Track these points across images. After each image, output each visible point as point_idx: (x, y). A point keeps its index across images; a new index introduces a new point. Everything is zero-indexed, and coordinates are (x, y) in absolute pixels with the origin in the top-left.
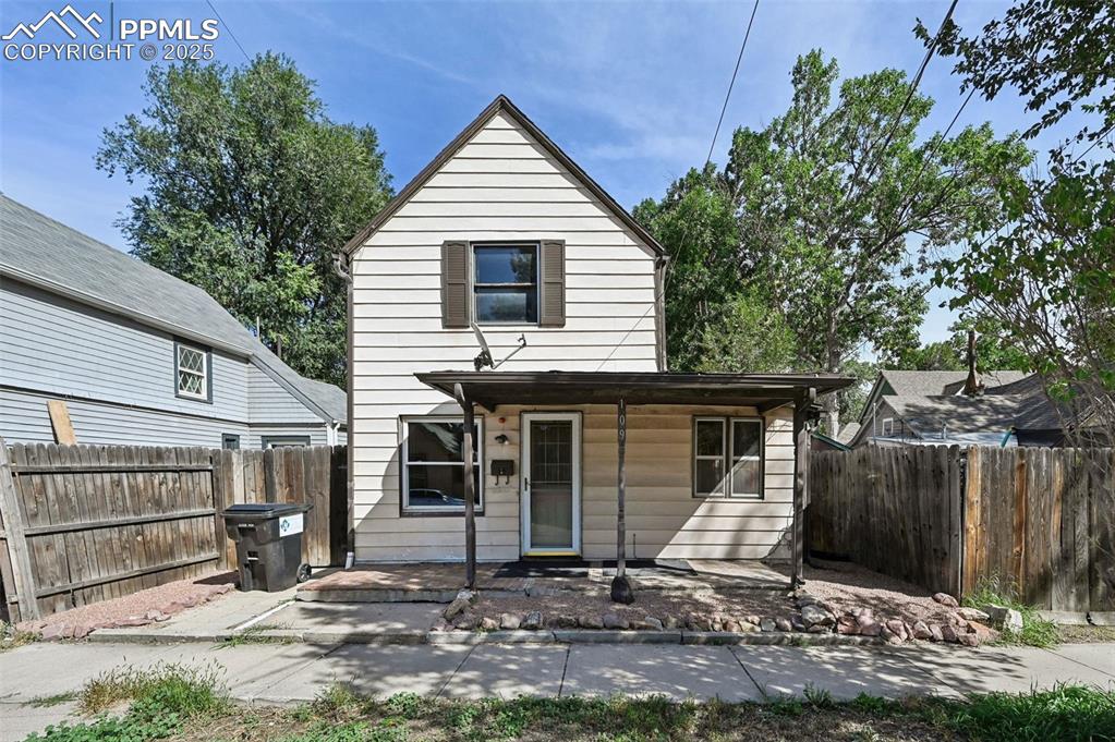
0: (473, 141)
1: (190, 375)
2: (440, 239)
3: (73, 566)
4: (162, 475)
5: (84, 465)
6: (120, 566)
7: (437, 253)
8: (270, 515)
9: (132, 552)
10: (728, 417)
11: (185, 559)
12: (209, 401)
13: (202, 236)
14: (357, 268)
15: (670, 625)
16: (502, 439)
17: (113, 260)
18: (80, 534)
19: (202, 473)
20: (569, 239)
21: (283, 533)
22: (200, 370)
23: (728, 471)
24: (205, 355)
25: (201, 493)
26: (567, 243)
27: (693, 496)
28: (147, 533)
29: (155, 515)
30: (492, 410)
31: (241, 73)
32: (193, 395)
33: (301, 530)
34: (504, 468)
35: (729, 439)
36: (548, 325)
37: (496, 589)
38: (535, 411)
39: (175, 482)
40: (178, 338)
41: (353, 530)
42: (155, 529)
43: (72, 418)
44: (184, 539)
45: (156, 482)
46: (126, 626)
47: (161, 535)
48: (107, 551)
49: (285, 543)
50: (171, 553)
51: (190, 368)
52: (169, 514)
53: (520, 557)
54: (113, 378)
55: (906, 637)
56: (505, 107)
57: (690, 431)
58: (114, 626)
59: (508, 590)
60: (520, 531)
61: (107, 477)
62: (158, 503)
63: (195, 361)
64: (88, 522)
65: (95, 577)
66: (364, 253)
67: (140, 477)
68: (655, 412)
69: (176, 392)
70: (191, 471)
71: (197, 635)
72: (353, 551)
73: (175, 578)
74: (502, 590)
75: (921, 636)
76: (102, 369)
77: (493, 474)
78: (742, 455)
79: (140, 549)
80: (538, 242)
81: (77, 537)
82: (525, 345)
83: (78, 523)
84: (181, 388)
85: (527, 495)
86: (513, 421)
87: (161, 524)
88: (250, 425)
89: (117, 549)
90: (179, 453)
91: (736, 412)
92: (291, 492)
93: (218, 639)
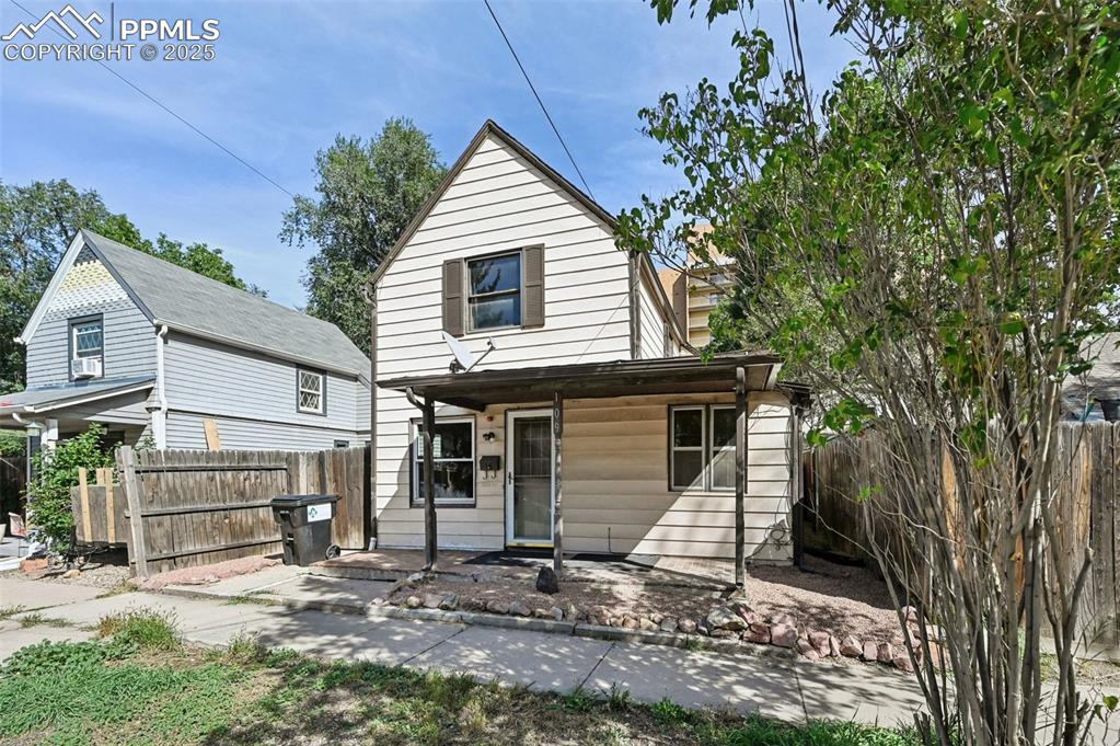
0: (468, 167)
1: (309, 394)
2: (440, 260)
3: (176, 540)
4: (246, 472)
5: (188, 465)
6: (211, 540)
7: (439, 273)
8: (299, 503)
9: (221, 531)
10: (708, 405)
11: (263, 539)
12: (324, 414)
13: (349, 280)
14: (380, 294)
15: (570, 617)
16: (490, 436)
17: (263, 310)
18: (182, 516)
19: (279, 472)
20: (547, 242)
21: (310, 519)
22: (317, 390)
23: (708, 462)
24: (321, 377)
25: (277, 486)
26: (546, 246)
27: (670, 489)
28: (233, 517)
29: (240, 504)
30: (483, 410)
31: (376, 142)
32: (312, 410)
33: (330, 517)
34: (492, 463)
35: (707, 428)
36: (529, 327)
37: (450, 573)
38: (518, 409)
39: (257, 478)
40: (299, 365)
41: (375, 518)
42: (239, 515)
43: (219, 432)
44: (262, 522)
45: (242, 478)
46: (186, 584)
47: (244, 519)
48: (202, 529)
49: (313, 528)
50: (252, 534)
51: (310, 388)
52: (250, 503)
53: (505, 547)
54: (250, 400)
55: (828, 652)
56: (493, 130)
57: (665, 421)
58: (178, 584)
59: (459, 575)
60: (505, 523)
61: (204, 474)
62: (242, 495)
63: (313, 383)
64: (188, 507)
65: (191, 548)
66: (386, 281)
67: (229, 474)
68: (629, 404)
69: (298, 407)
70: (270, 470)
71: (220, 594)
72: (376, 536)
73: (254, 553)
74: (454, 574)
75: (849, 653)
76: (242, 393)
77: (482, 469)
78: (725, 444)
79: (227, 529)
80: (521, 249)
81: (180, 519)
82: (492, 349)
83: (181, 508)
84: (302, 405)
85: (511, 488)
86: (500, 419)
87: (244, 511)
88: (358, 433)
89: (209, 529)
90: (261, 455)
91: (715, 399)
92: (337, 485)
93: (233, 598)
